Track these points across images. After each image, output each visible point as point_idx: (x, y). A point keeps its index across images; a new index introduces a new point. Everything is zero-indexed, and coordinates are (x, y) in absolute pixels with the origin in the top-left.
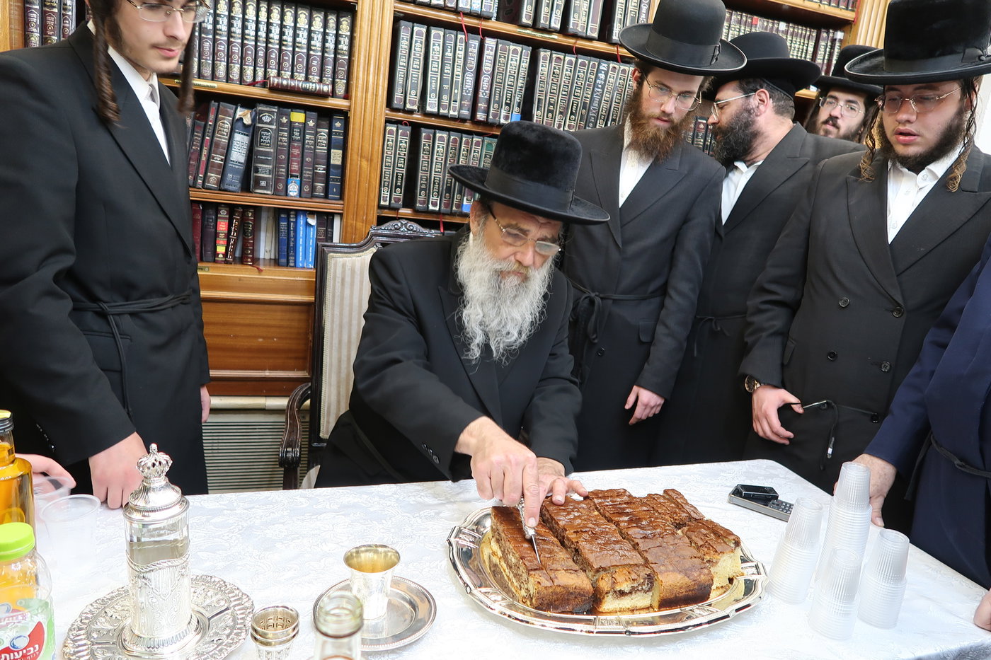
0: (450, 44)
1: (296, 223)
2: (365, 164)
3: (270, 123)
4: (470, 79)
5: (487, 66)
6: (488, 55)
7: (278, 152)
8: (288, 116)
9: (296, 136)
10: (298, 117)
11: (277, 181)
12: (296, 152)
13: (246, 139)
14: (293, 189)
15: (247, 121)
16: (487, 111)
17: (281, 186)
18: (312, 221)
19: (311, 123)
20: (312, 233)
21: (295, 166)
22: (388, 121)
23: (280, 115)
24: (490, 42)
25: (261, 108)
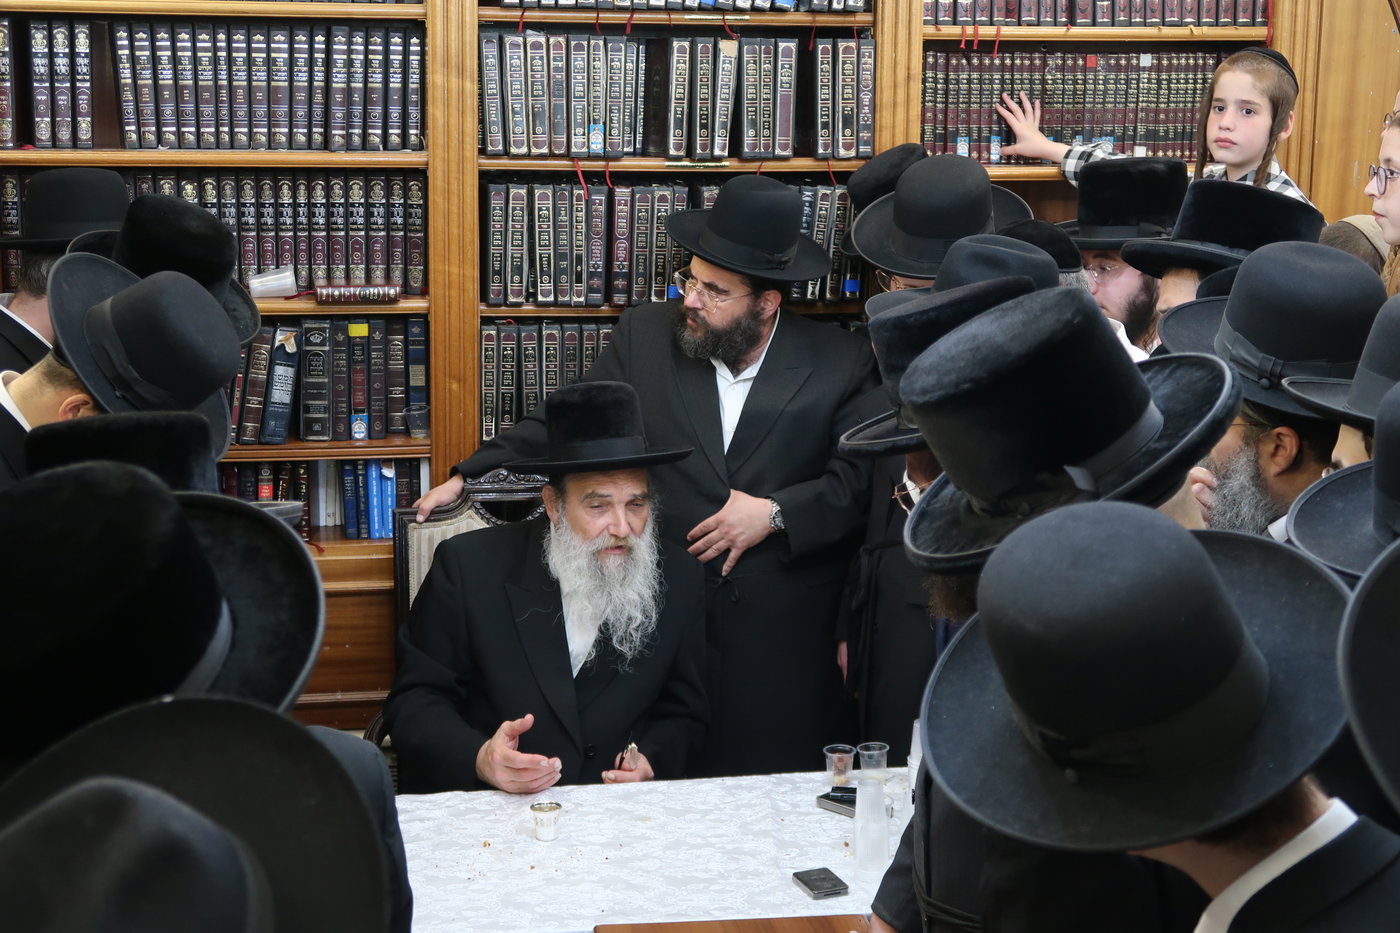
0: (564, 205)
1: (366, 477)
2: (455, 386)
3: (322, 344)
4: (598, 248)
5: (621, 224)
6: (622, 210)
7: (335, 381)
8: (345, 331)
9: (358, 355)
10: (359, 330)
11: (336, 421)
12: (360, 377)
13: (290, 372)
14: (359, 429)
15: (291, 348)
16: (628, 290)
17: (342, 428)
18: (389, 473)
19: (377, 336)
20: (390, 488)
21: (360, 397)
22: (486, 321)
23: (334, 330)
24: (622, 193)
25: (308, 325)
